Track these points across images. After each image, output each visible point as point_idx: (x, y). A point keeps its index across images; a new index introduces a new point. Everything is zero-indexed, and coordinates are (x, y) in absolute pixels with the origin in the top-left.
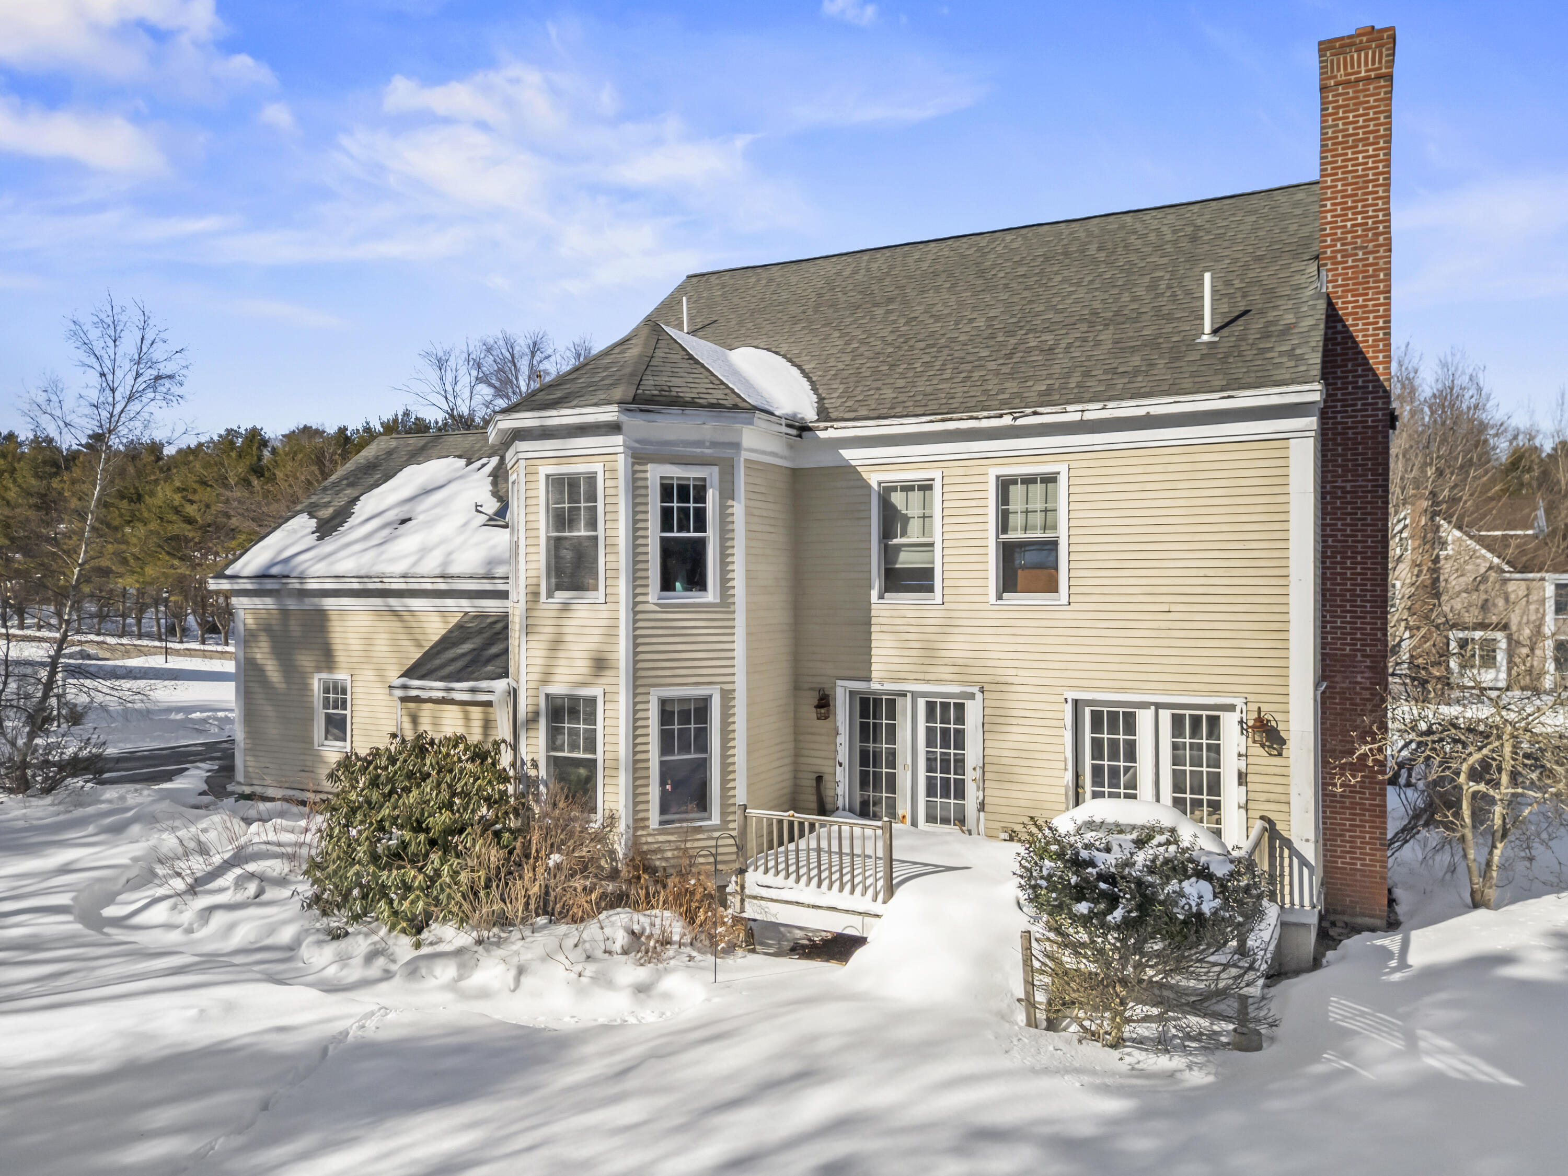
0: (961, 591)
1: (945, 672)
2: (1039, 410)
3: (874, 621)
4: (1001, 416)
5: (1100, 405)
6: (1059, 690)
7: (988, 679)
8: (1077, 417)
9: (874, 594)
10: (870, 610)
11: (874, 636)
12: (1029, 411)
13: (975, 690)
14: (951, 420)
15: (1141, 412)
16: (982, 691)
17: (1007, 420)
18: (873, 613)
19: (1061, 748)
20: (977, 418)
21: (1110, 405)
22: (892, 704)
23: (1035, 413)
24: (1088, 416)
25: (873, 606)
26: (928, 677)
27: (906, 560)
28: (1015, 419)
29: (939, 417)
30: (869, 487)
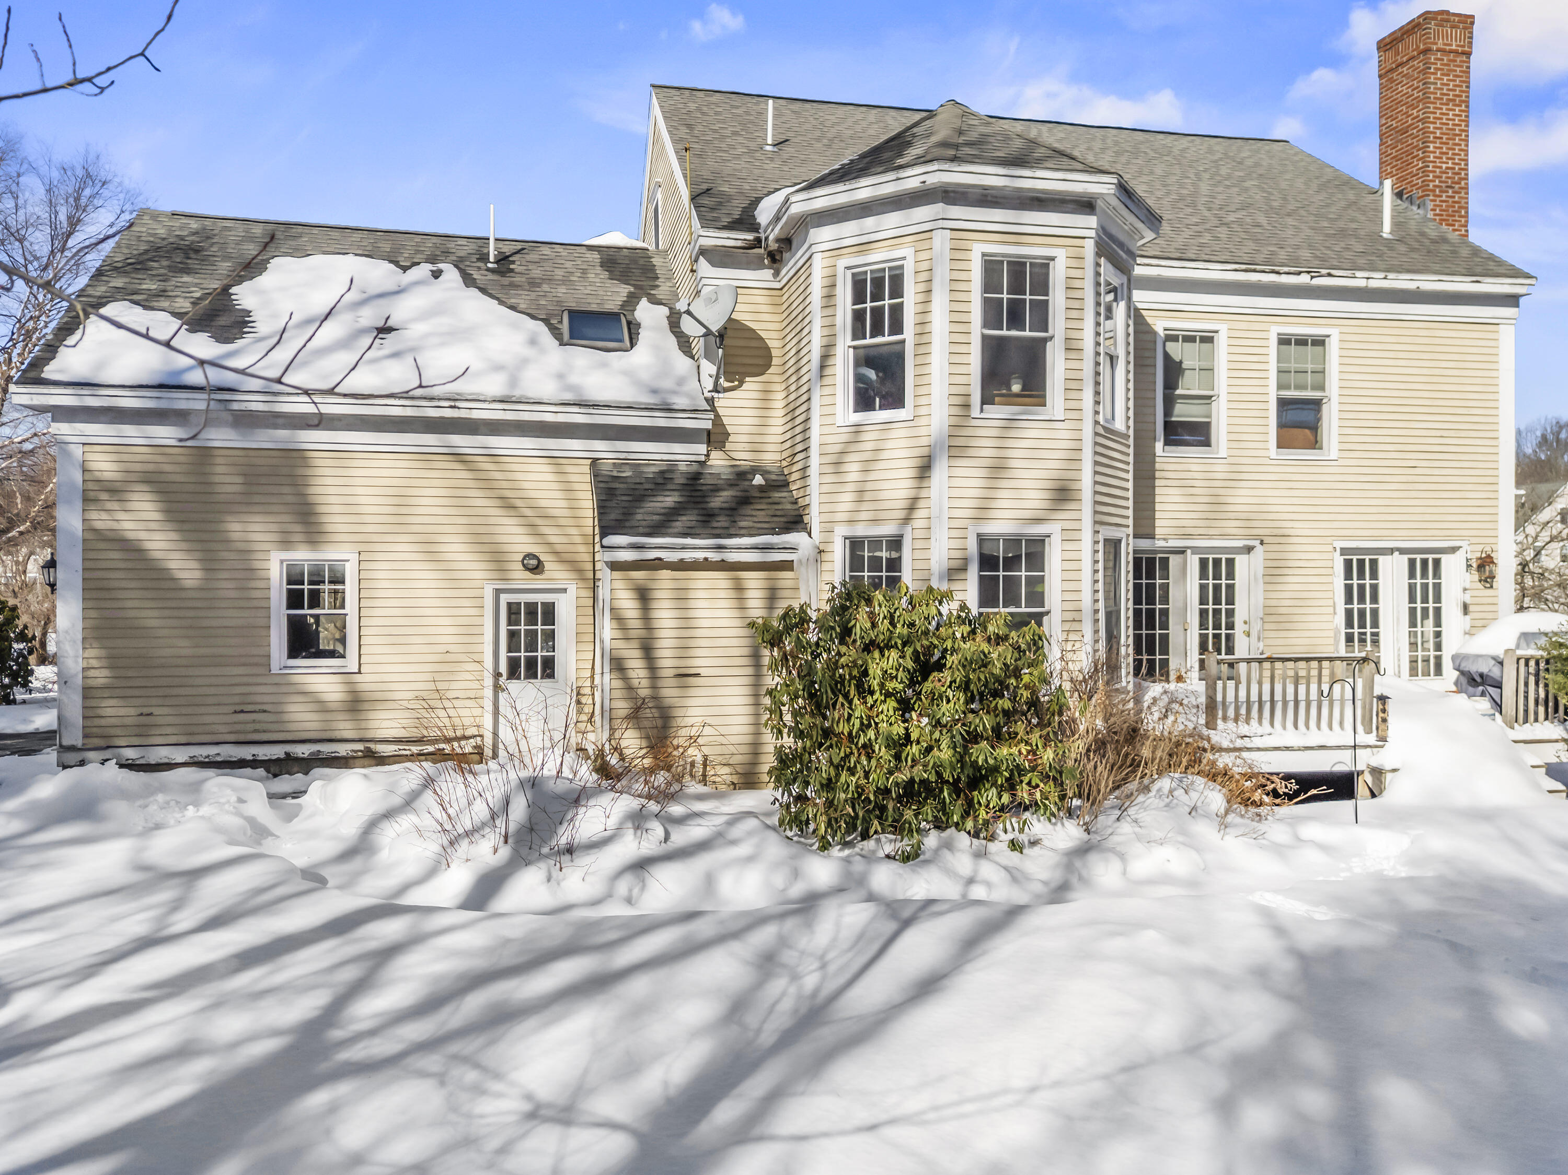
0: (1242, 445)
1: (1231, 526)
2: (1333, 272)
3: (1158, 474)
4: (1299, 273)
5: (1382, 275)
6: (1329, 540)
7: (1267, 532)
8: (1361, 283)
9: (1159, 445)
10: (1154, 462)
11: (1158, 491)
12: (1324, 271)
13: (1257, 543)
14: (1255, 271)
15: (1412, 286)
16: (1262, 543)
17: (1304, 279)
18: (1157, 466)
19: (1330, 595)
20: (1278, 273)
21: (1391, 276)
22: (1165, 562)
23: (1330, 275)
24: (1373, 284)
25: (1157, 459)
26: (1212, 532)
27: (1183, 412)
28: (1312, 277)
29: (1244, 267)
30: (1155, 333)
